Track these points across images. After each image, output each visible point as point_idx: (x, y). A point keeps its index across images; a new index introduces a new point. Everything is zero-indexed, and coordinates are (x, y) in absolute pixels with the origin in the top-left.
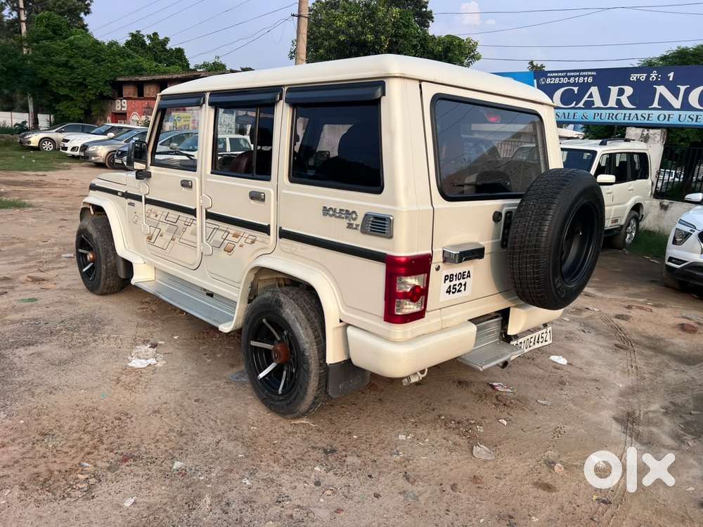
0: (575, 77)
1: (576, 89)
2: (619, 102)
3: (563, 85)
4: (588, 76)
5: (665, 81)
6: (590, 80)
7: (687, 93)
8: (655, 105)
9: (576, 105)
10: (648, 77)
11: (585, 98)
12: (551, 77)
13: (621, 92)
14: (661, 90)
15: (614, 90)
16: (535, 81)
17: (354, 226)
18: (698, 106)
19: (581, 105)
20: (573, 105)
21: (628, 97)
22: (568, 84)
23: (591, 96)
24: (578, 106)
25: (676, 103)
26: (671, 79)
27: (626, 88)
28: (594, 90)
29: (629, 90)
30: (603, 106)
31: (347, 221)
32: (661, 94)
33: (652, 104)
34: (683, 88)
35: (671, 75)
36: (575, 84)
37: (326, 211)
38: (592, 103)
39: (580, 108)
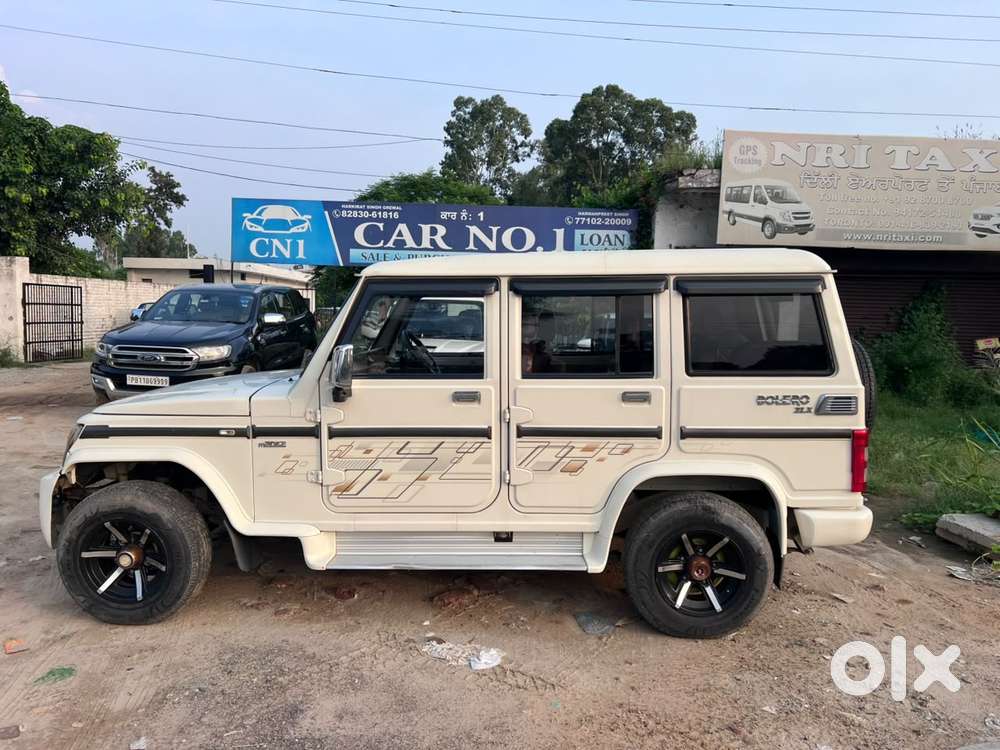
0: (377, 211)
1: (381, 225)
2: (433, 242)
3: (364, 220)
4: (394, 211)
5: (475, 222)
6: (396, 215)
7: (500, 234)
8: (471, 246)
9: (385, 243)
10: (459, 216)
11: (394, 237)
12: (347, 209)
13: (434, 232)
14: (474, 230)
15: (426, 229)
16: (326, 213)
17: (805, 410)
18: (512, 248)
19: (390, 244)
20: (381, 244)
21: (442, 237)
22: (370, 219)
23: (400, 234)
24: (388, 245)
25: (492, 245)
26: (482, 219)
27: (438, 226)
28: (403, 227)
29: (442, 230)
30: (416, 247)
31: (796, 406)
32: (474, 235)
33: (468, 246)
34: (495, 230)
35: (481, 214)
36: (378, 220)
37: (761, 400)
38: (403, 242)
39: (389, 248)
